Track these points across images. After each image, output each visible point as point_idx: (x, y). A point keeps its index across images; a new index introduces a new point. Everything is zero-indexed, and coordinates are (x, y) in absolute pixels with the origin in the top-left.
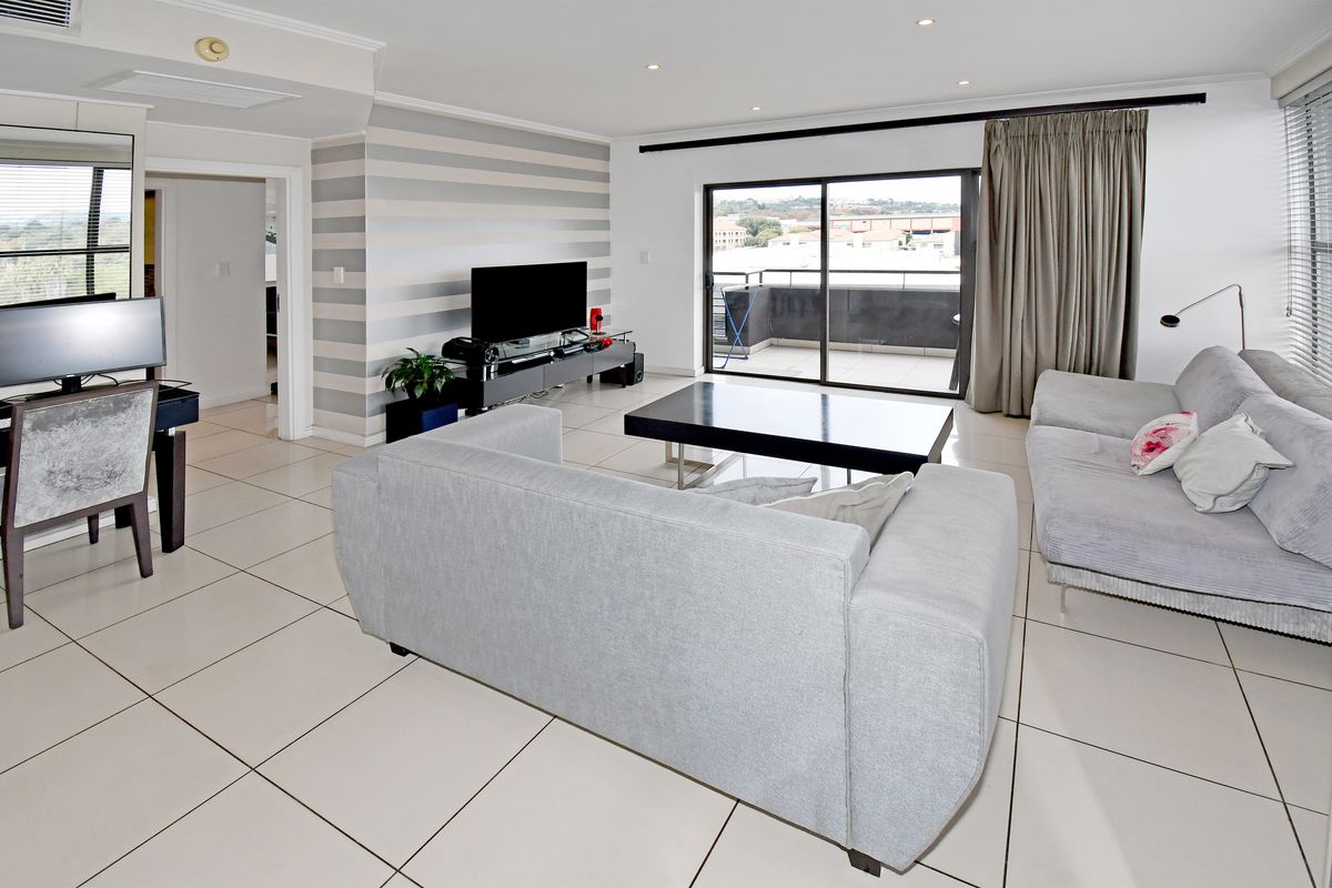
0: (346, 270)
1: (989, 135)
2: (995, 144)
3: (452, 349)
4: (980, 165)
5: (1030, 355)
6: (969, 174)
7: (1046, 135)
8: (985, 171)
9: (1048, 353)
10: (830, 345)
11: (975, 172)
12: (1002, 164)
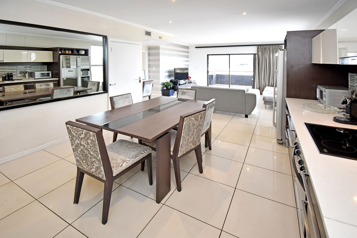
0: (156, 68)
1: (258, 48)
2: (259, 50)
3: (171, 81)
4: (256, 53)
5: (264, 84)
6: (255, 55)
7: (267, 49)
8: (257, 54)
9: (267, 83)
10: (230, 85)
11: (256, 54)
12: (260, 53)
